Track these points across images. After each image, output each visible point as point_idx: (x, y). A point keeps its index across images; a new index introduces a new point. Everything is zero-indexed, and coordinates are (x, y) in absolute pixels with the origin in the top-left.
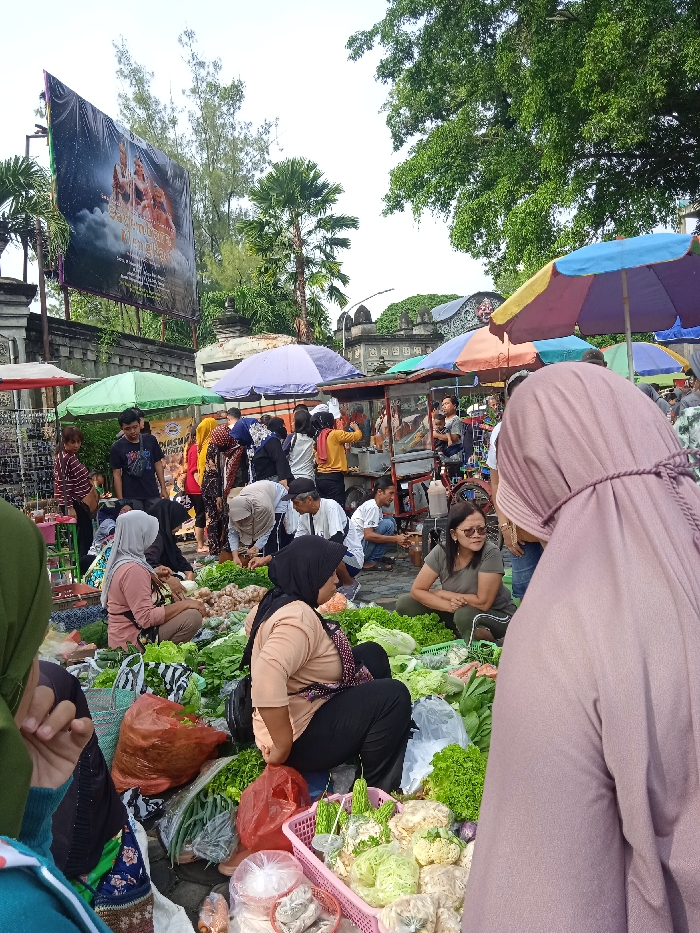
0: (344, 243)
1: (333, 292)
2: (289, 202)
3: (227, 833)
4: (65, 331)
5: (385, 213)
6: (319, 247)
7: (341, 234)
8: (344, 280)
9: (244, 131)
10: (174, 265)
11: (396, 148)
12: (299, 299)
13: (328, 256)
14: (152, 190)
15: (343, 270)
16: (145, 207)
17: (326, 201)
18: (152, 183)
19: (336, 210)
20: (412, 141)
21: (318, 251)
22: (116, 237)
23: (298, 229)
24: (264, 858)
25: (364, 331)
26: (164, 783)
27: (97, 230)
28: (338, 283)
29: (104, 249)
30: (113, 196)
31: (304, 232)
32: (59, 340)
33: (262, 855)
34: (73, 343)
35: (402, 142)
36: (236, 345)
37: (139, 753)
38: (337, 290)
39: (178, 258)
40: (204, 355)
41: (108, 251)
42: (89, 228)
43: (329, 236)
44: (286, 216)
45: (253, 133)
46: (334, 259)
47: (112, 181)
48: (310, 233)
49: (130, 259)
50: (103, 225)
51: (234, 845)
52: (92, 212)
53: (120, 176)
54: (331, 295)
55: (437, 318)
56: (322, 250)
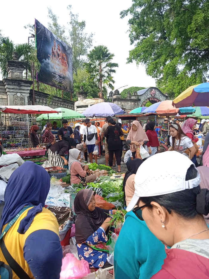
0: (114, 71)
1: (110, 86)
2: (99, 58)
4: (38, 94)
5: (127, 63)
7: (113, 68)
8: (114, 82)
9: (85, 36)
10: (67, 76)
11: (131, 44)
12: (100, 87)
13: (109, 75)
14: (62, 54)
15: (113, 79)
16: (60, 59)
17: (109, 58)
18: (62, 52)
19: (112, 61)
21: (106, 73)
22: (52, 67)
23: (101, 67)
25: (117, 97)
27: (47, 65)
28: (111, 83)
29: (48, 71)
30: (51, 55)
32: (36, 97)
34: (40, 98)
35: (133, 42)
39: (68, 74)
40: (77, 104)
41: (49, 71)
42: (45, 64)
43: (110, 69)
44: (97, 62)
45: (87, 37)
46: (111, 75)
47: (51, 51)
49: (55, 73)
50: (49, 64)
52: (46, 60)
53: (54, 49)
55: (139, 94)
56: (107, 73)
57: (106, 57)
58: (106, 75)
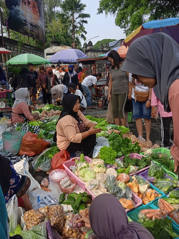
0: (86, 22)
2: (71, 9)
3: (49, 165)
4: (8, 41)
5: (98, 14)
6: (79, 23)
8: (86, 33)
10: (39, 25)
12: (73, 38)
13: (81, 26)
14: (33, 2)
16: (31, 7)
17: (81, 9)
19: (84, 12)
22: (23, 15)
23: (73, 17)
24: (58, 171)
25: (90, 48)
26: (33, 153)
27: (17, 12)
29: (19, 18)
30: (21, 2)
31: (75, 18)
32: (7, 44)
33: (57, 170)
34: (11, 45)
36: (55, 49)
37: (27, 146)
38: (84, 36)
39: (41, 23)
40: (47, 51)
42: (15, 12)
44: (70, 13)
46: (83, 26)
49: (26, 22)
50: (19, 11)
51: (50, 168)
52: (15, 7)
57: (79, 7)
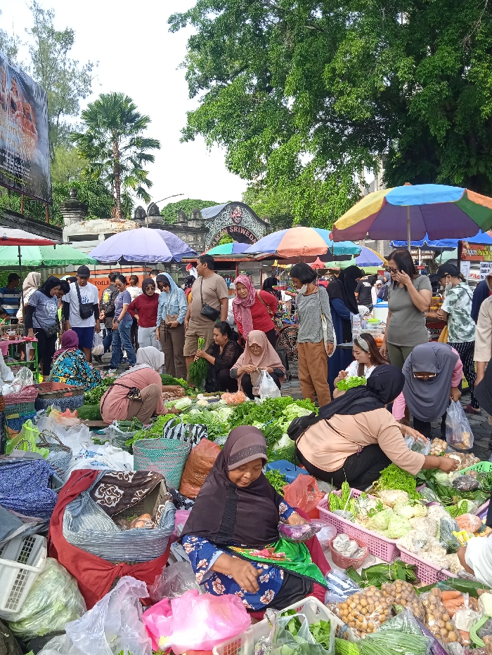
0: (150, 158)
1: (141, 191)
5: (182, 141)
6: (130, 158)
7: (148, 151)
8: (149, 184)
9: (72, 67)
10: (37, 161)
11: (191, 96)
12: (115, 195)
13: (137, 166)
14: (23, 103)
16: (17, 116)
17: (139, 126)
18: (22, 98)
19: (145, 134)
20: (203, 92)
21: (129, 161)
23: (117, 145)
28: (144, 186)
31: (121, 147)
35: (195, 92)
38: (144, 190)
39: (39, 156)
43: (139, 151)
45: (79, 69)
48: (126, 148)
49: (5, 153)
53: (1, 90)
54: (139, 193)
55: (205, 217)
56: (132, 161)
57: (131, 121)
58: (130, 165)
